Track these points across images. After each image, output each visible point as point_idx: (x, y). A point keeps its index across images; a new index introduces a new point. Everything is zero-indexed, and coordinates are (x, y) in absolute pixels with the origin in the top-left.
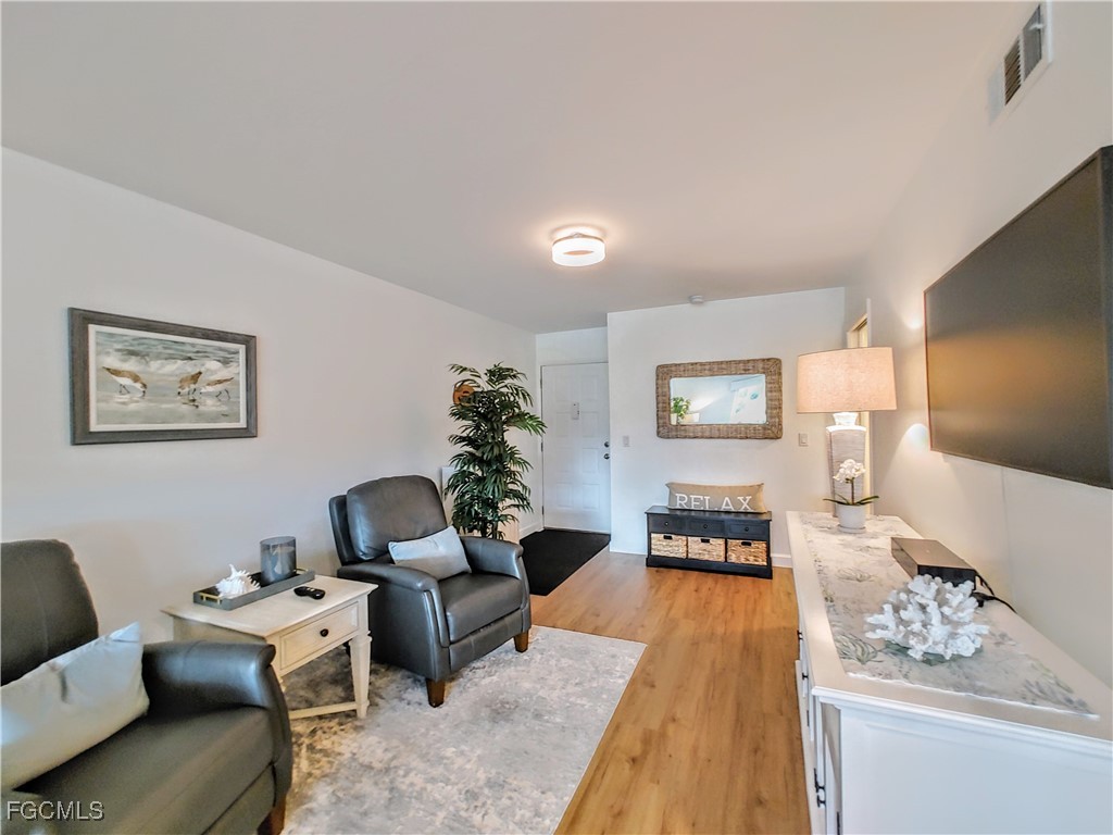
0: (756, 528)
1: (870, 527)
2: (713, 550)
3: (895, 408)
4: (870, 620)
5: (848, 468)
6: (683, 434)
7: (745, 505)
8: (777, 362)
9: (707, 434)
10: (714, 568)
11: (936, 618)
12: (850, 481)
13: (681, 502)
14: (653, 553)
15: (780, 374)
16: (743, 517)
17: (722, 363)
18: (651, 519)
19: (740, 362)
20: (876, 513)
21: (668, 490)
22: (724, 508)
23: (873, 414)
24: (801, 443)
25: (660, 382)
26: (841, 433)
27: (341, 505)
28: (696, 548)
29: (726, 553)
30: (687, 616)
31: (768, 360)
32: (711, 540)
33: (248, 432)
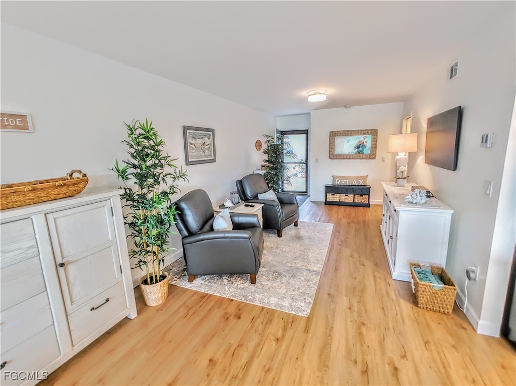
0: (364, 190)
1: (406, 185)
2: (350, 198)
3: (416, 151)
4: (406, 197)
5: (402, 168)
6: (339, 157)
7: (361, 183)
8: (376, 131)
9: (348, 157)
10: (350, 204)
11: (419, 196)
12: (402, 172)
13: (338, 182)
14: (327, 200)
15: (377, 135)
16: (360, 187)
17: (355, 131)
18: (327, 188)
19: (362, 130)
20: (408, 182)
21: (332, 178)
22: (353, 184)
23: (409, 153)
24: (383, 160)
25: (331, 138)
26: (400, 159)
27: (240, 183)
28: (343, 198)
29: (354, 199)
30: (344, 217)
31: (373, 130)
32: (349, 195)
33: (213, 161)
